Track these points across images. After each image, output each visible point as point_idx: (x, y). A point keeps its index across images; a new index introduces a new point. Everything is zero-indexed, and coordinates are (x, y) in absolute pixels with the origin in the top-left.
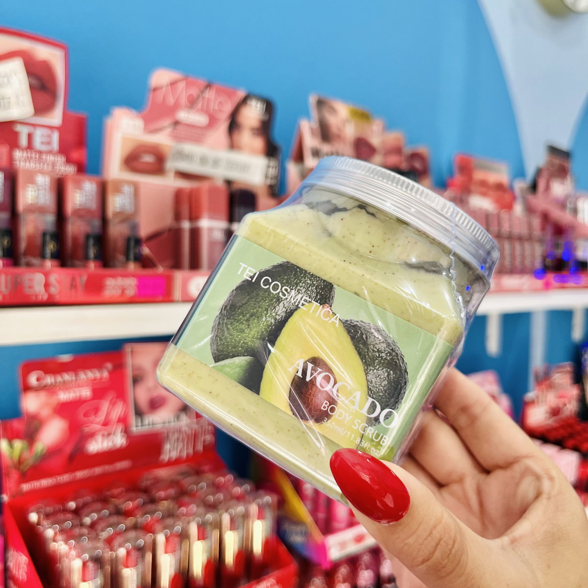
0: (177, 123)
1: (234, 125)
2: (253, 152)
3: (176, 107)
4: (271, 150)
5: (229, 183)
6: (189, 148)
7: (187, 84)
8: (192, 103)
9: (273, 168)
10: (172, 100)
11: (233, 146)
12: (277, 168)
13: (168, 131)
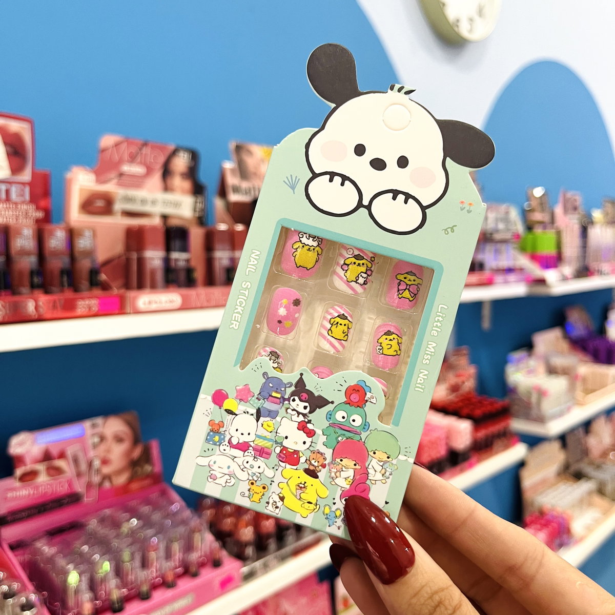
0: (121, 175)
1: (167, 172)
2: (183, 192)
3: (121, 162)
4: (198, 190)
5: (165, 217)
6: (132, 193)
7: (128, 144)
8: (132, 159)
9: (200, 203)
10: (117, 156)
11: (167, 188)
12: (204, 203)
13: (115, 181)
